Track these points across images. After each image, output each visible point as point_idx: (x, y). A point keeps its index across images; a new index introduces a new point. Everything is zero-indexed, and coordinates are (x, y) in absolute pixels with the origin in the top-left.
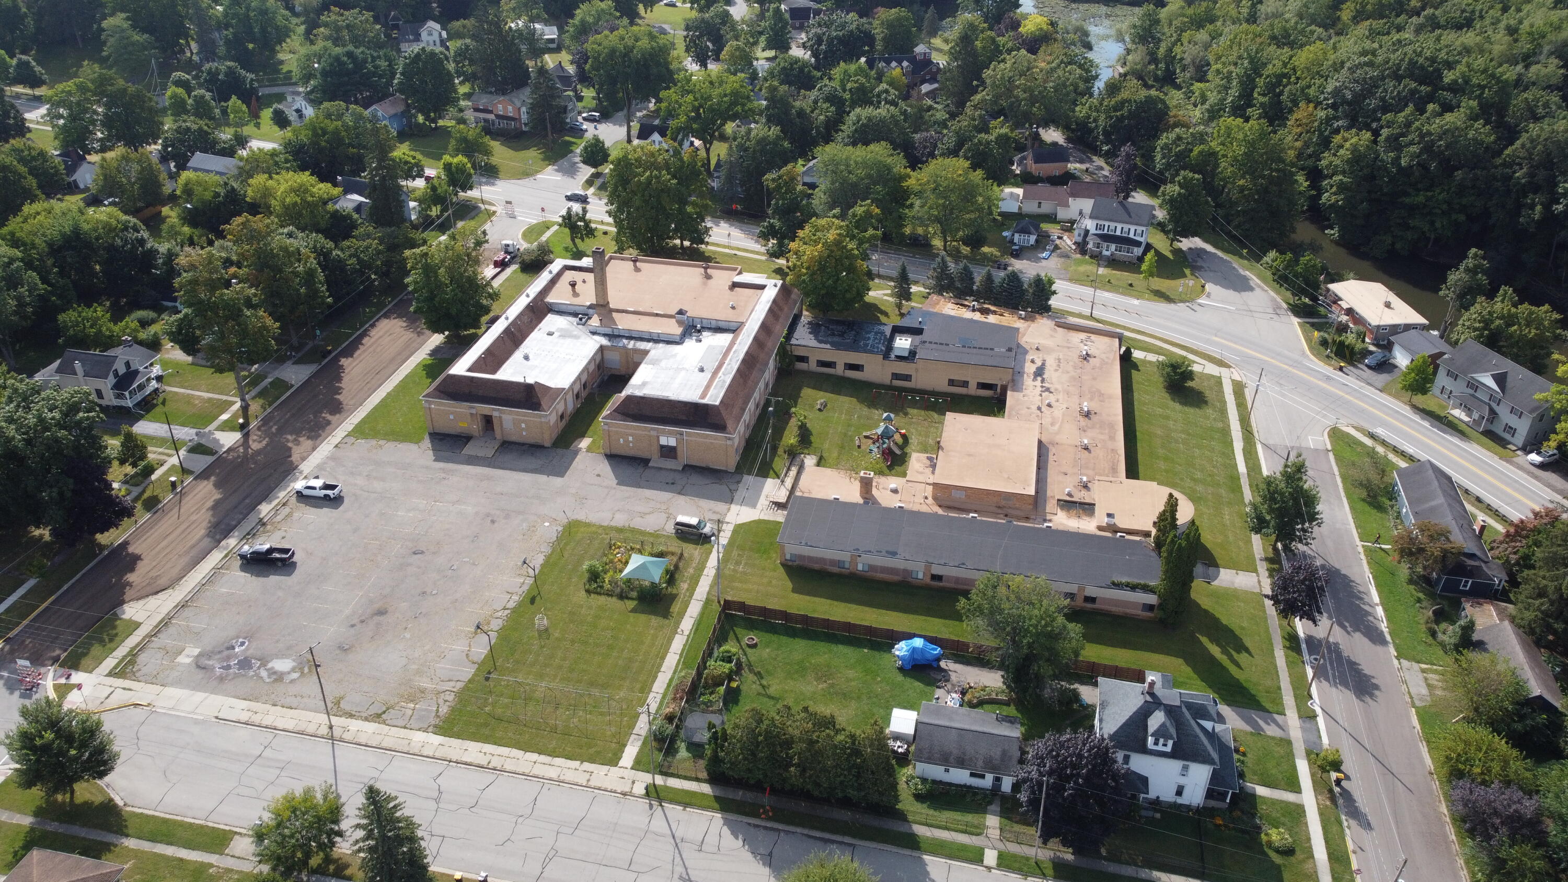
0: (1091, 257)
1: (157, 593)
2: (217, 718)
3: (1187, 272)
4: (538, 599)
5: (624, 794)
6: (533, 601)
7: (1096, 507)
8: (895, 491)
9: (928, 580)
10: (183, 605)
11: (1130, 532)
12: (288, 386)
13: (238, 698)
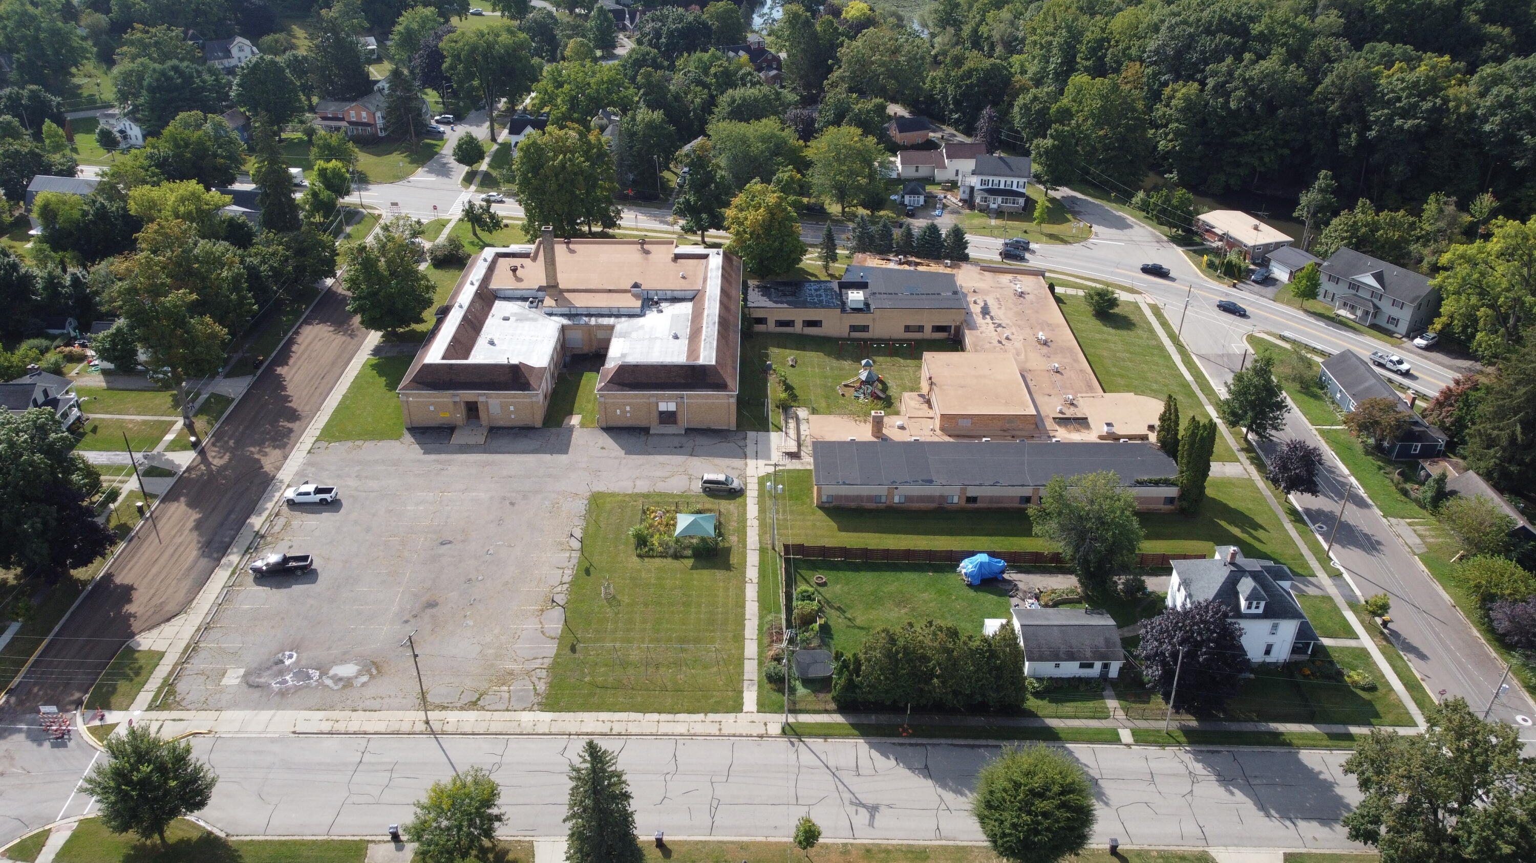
0: (980, 211)
1: (169, 620)
2: (294, 733)
3: (1069, 216)
4: (592, 569)
5: (761, 737)
6: (588, 572)
7: (1090, 420)
8: (902, 428)
9: (963, 503)
10: (206, 628)
11: (1131, 437)
12: (229, 401)
13: (310, 709)
